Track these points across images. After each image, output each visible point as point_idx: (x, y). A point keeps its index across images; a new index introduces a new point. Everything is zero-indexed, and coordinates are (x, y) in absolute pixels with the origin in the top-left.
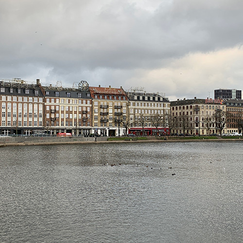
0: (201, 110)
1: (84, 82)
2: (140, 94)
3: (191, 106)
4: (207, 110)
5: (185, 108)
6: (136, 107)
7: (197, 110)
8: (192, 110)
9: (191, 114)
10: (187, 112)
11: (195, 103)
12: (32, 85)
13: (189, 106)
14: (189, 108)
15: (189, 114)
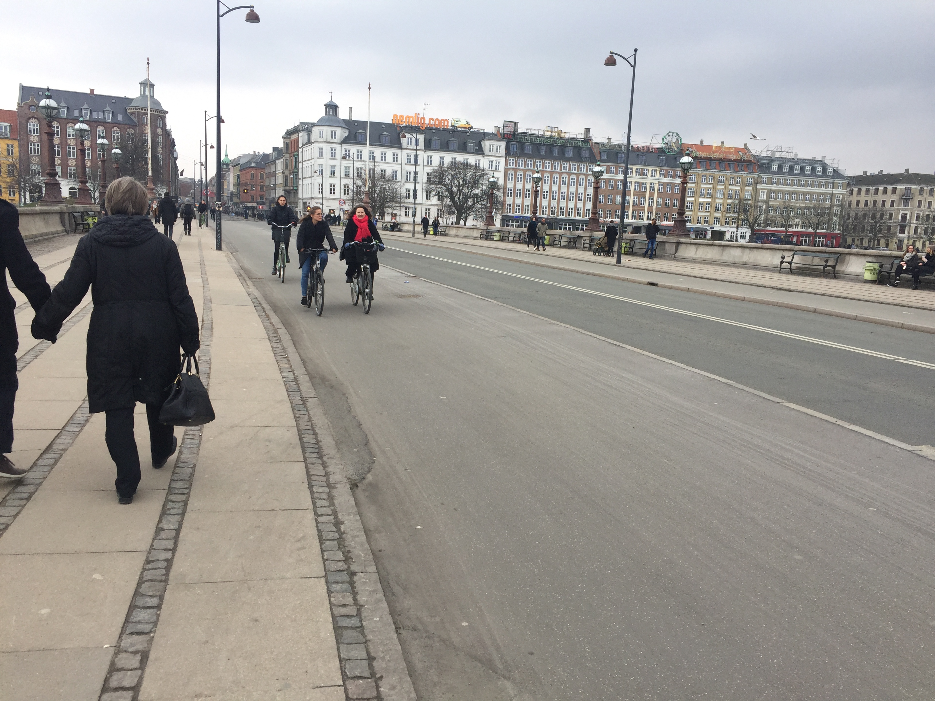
0: (917, 199)
1: (673, 133)
2: (783, 160)
3: (895, 189)
5: (881, 191)
6: (774, 187)
7: (907, 198)
8: (895, 198)
9: (892, 205)
10: (884, 201)
11: (904, 183)
12: (577, 140)
13: (890, 188)
14: (889, 192)
15: (888, 205)
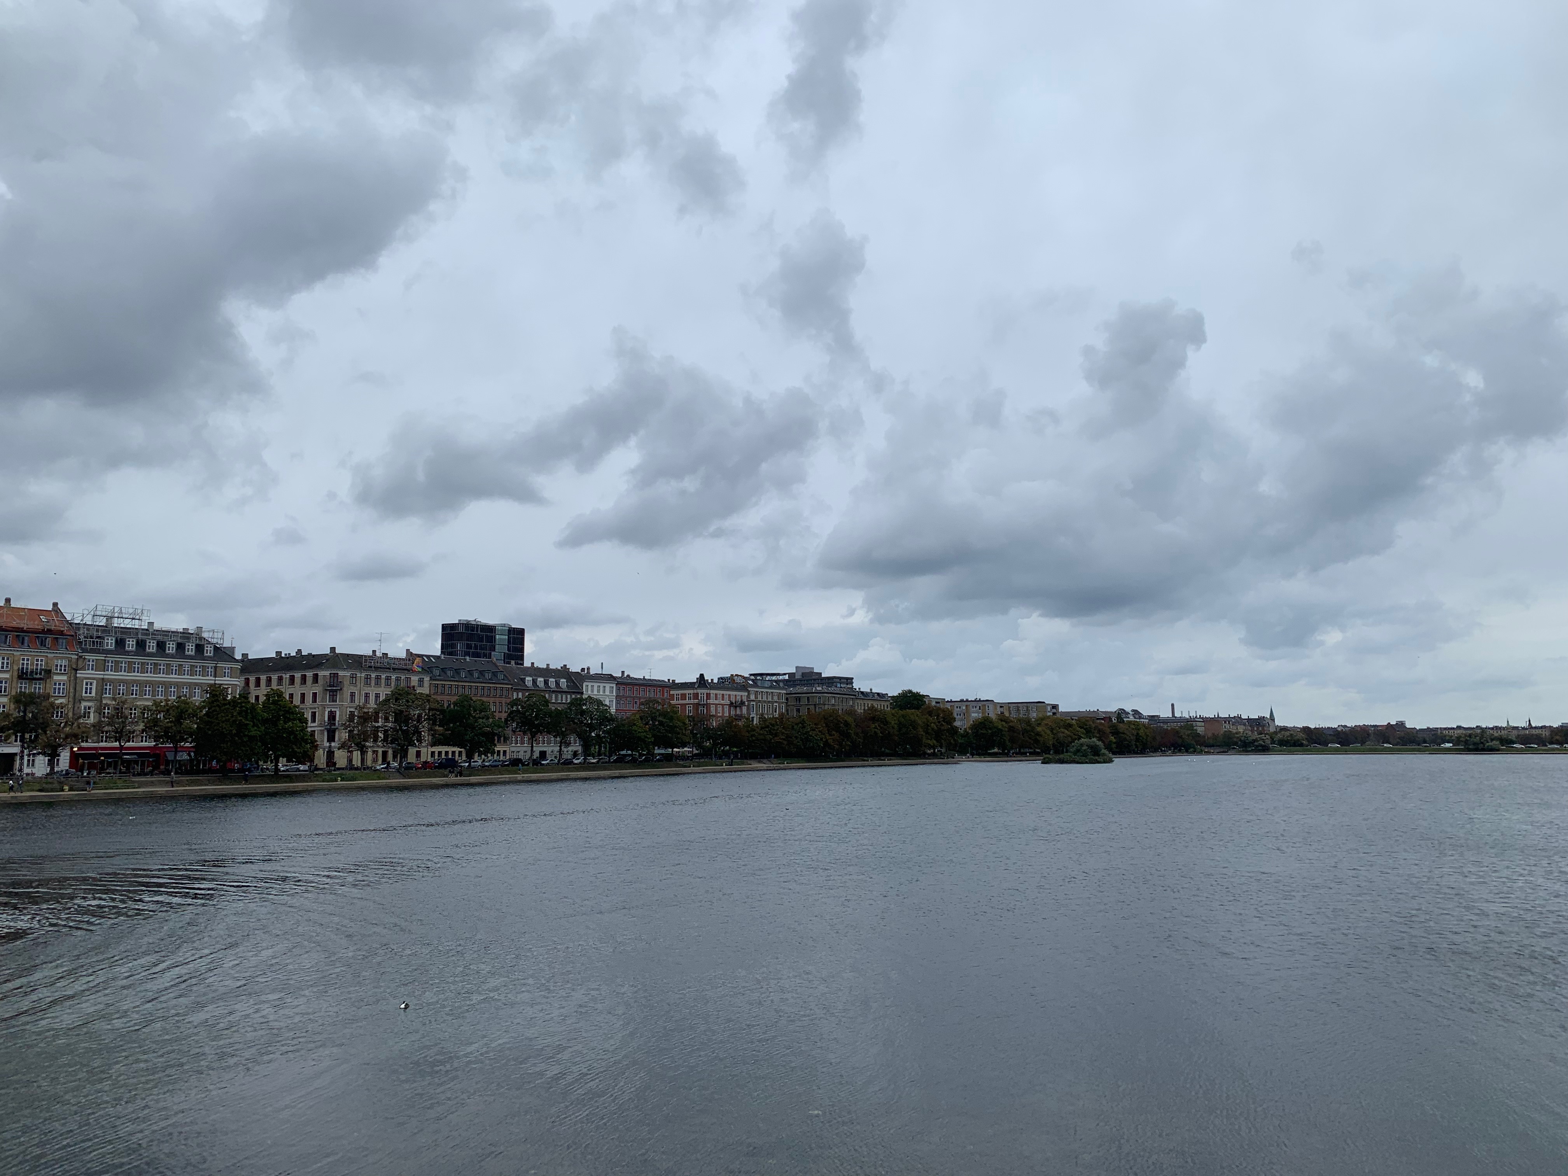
0: (347, 690)
2: (126, 631)
3: (316, 677)
4: (367, 690)
5: (298, 680)
6: (110, 675)
7: (334, 689)
8: (317, 689)
9: (315, 701)
10: (303, 695)
11: (327, 668)
13: (309, 674)
14: (309, 680)
15: (309, 698)
